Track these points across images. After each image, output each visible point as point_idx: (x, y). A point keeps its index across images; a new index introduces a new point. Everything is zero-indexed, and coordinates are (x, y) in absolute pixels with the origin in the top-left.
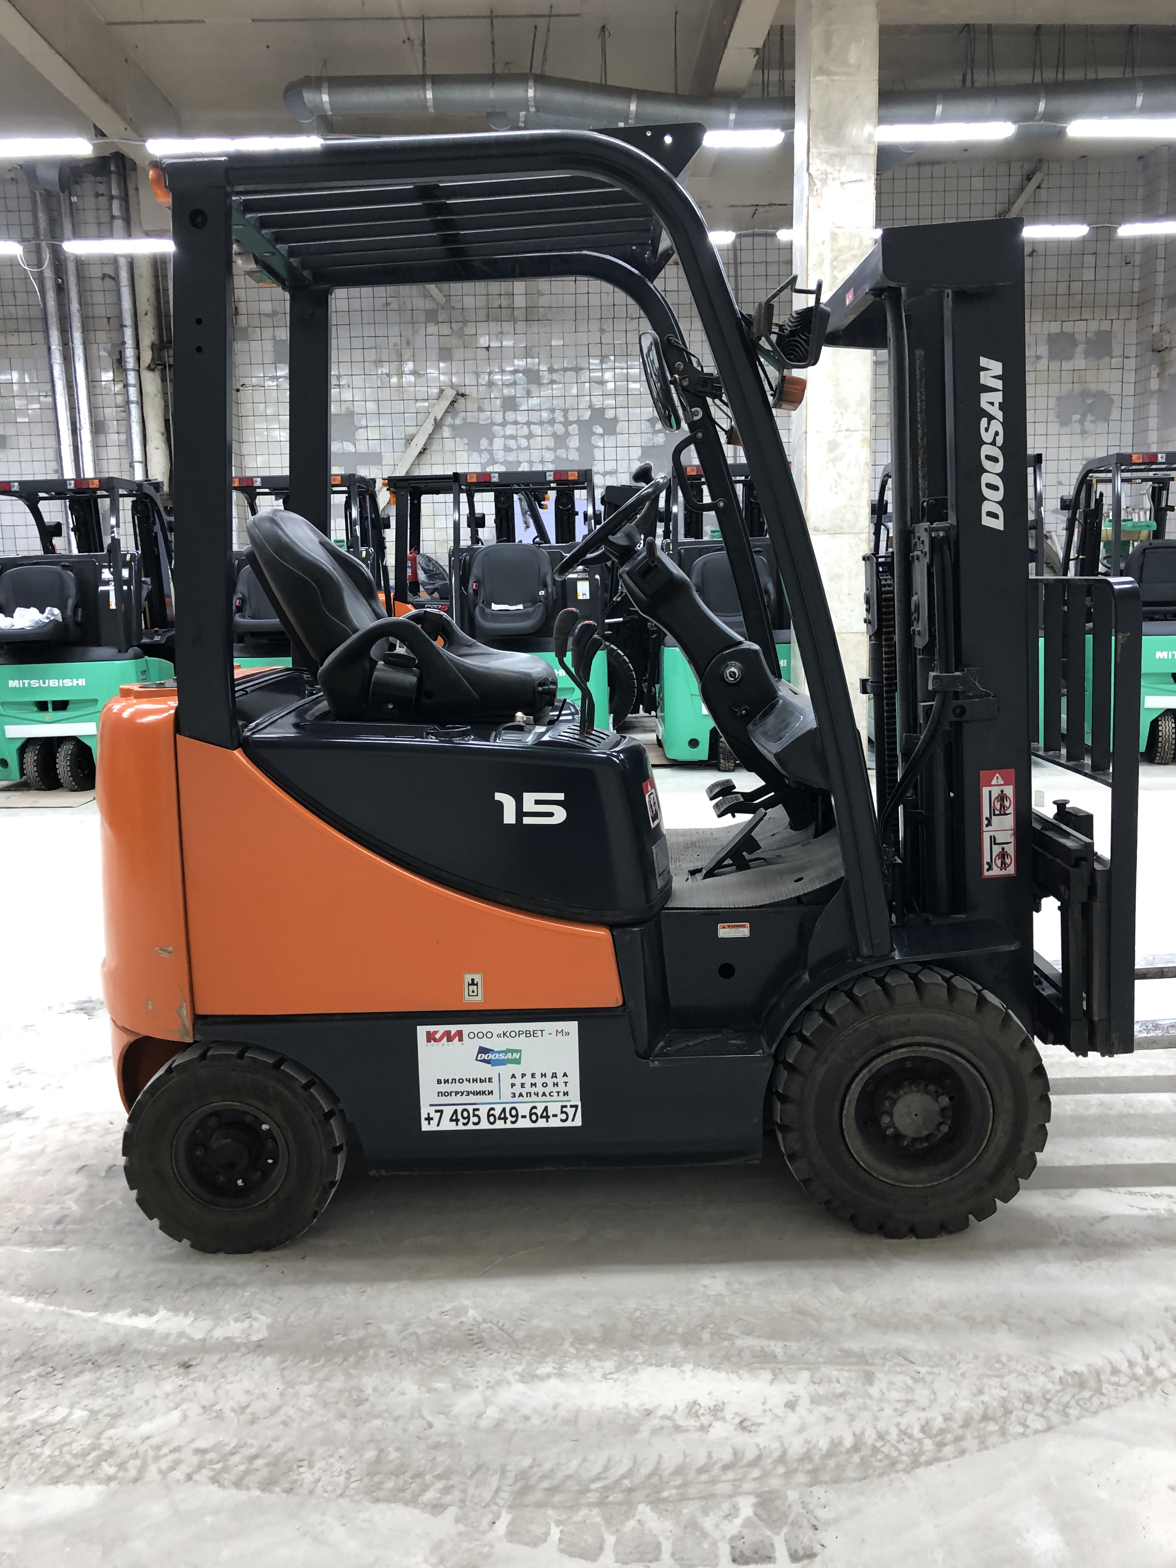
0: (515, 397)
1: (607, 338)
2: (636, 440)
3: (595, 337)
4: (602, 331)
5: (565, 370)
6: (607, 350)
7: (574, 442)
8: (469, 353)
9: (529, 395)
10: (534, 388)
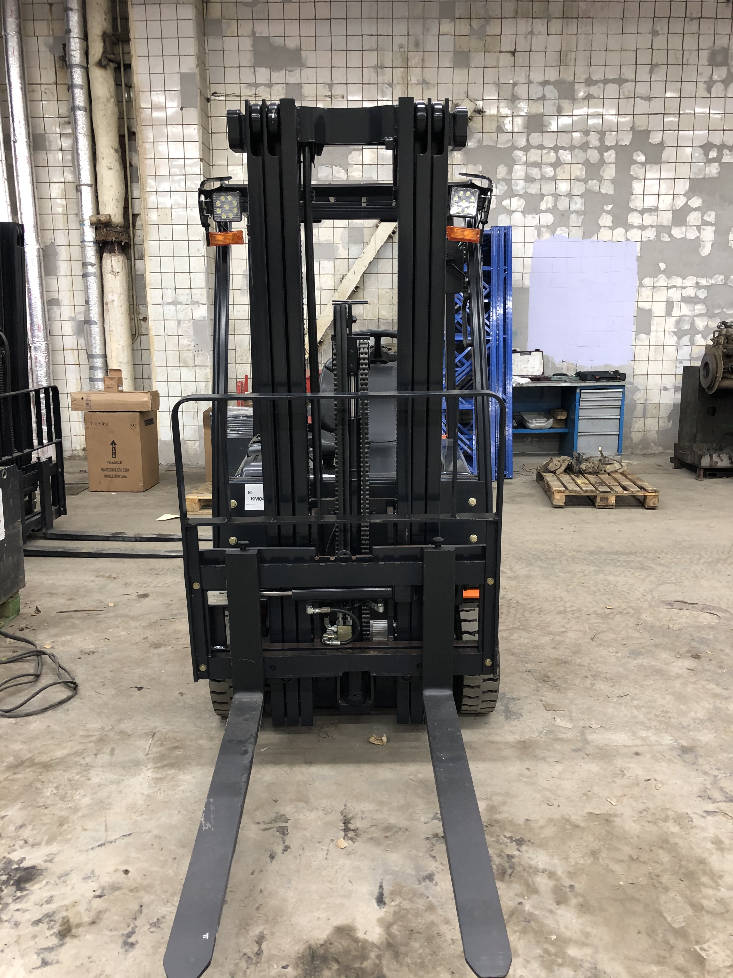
0: (542, 115)
1: (660, 42)
2: (684, 171)
3: (645, 41)
4: (655, 33)
5: (606, 82)
6: (660, 57)
7: (609, 172)
8: (491, 59)
9: (559, 113)
10: (566, 104)
